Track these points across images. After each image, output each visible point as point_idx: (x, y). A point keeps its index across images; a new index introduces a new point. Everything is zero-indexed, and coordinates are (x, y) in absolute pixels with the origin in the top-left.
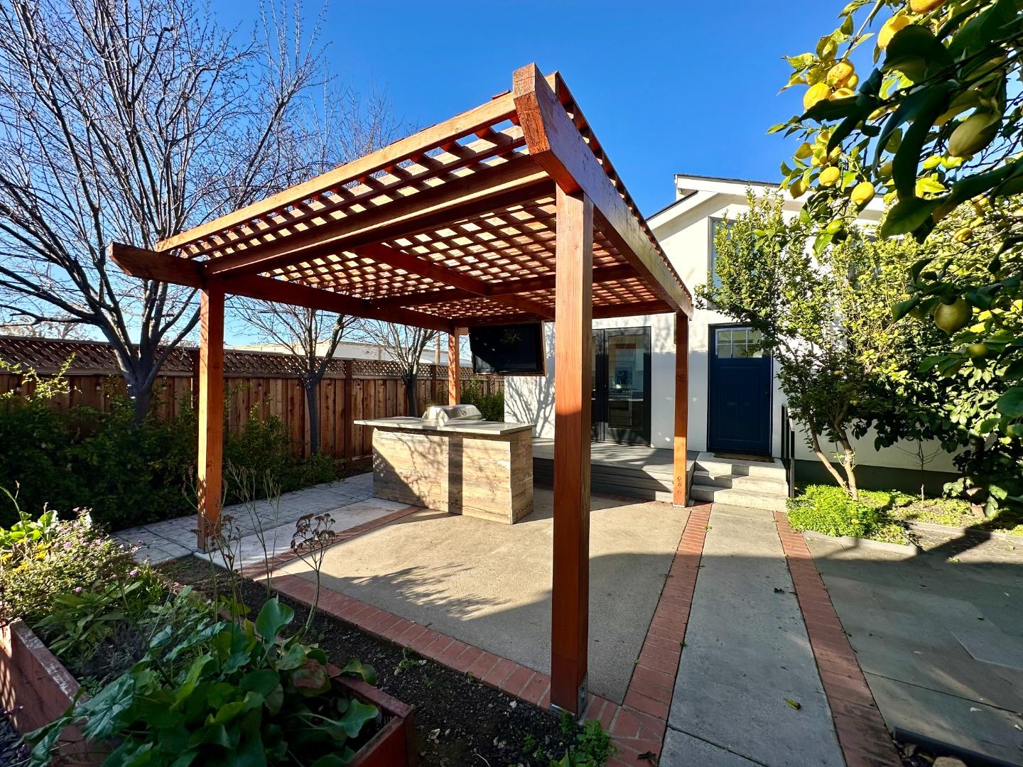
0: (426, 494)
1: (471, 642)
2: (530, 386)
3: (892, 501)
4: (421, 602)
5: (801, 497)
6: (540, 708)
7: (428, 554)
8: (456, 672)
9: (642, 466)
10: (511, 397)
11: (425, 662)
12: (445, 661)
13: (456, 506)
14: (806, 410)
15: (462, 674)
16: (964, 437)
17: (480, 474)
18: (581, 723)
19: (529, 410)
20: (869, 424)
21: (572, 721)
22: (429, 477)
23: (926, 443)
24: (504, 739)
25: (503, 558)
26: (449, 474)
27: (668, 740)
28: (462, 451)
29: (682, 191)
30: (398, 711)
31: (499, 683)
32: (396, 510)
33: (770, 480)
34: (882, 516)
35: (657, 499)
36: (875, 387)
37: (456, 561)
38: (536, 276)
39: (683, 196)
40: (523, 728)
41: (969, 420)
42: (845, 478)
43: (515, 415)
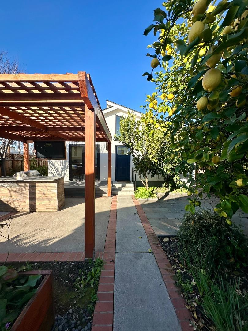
0: (18, 206)
1: (53, 252)
2: (59, 163)
3: (154, 189)
4: (27, 245)
5: (137, 190)
6: (82, 261)
7: (25, 229)
8: (50, 262)
9: (98, 187)
10: (51, 167)
11: (36, 263)
12: (44, 260)
13: (33, 209)
14: (138, 169)
15: (52, 262)
16: (166, 174)
17: (44, 196)
18: (94, 260)
19: (58, 171)
20: (150, 172)
21: (92, 261)
22: (20, 199)
23: (160, 175)
24: (72, 274)
25: (58, 222)
26: (30, 198)
27: (116, 255)
28: (36, 188)
29: (108, 105)
30: (47, 273)
31: (67, 260)
32: (3, 215)
33: (130, 187)
34: (152, 192)
35: (103, 196)
36: (152, 163)
37: (38, 228)
38: (66, 126)
39: (109, 107)
40: (77, 268)
41: (167, 170)
42: (146, 185)
43: (52, 173)
